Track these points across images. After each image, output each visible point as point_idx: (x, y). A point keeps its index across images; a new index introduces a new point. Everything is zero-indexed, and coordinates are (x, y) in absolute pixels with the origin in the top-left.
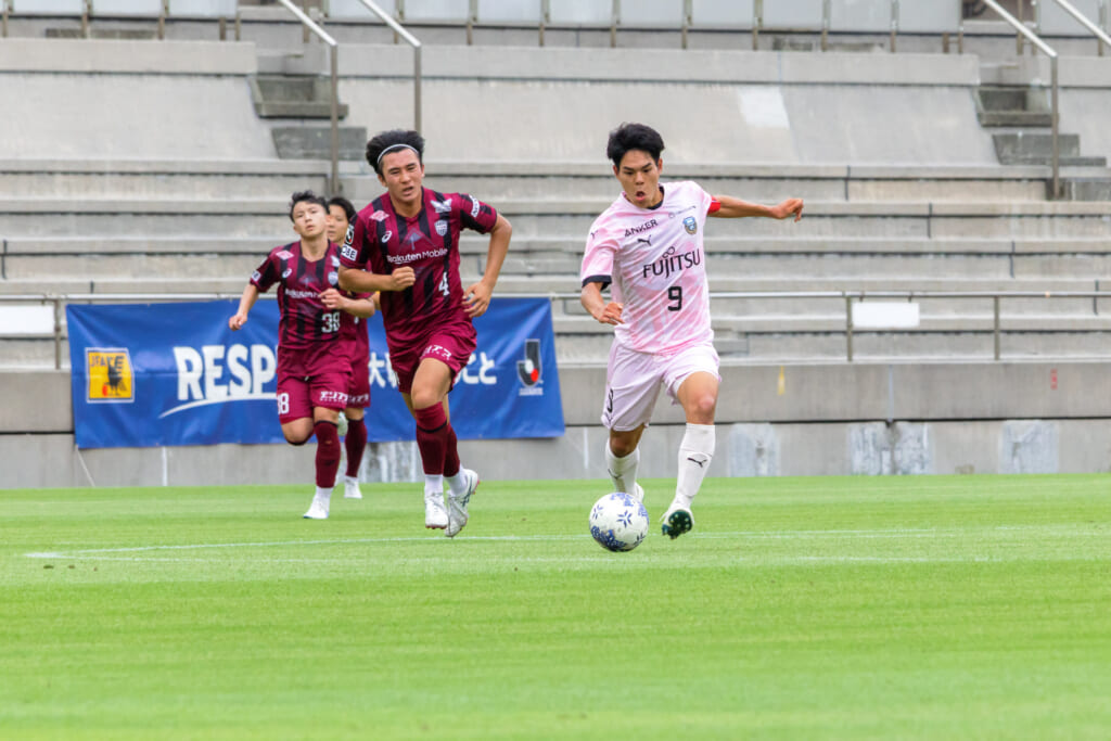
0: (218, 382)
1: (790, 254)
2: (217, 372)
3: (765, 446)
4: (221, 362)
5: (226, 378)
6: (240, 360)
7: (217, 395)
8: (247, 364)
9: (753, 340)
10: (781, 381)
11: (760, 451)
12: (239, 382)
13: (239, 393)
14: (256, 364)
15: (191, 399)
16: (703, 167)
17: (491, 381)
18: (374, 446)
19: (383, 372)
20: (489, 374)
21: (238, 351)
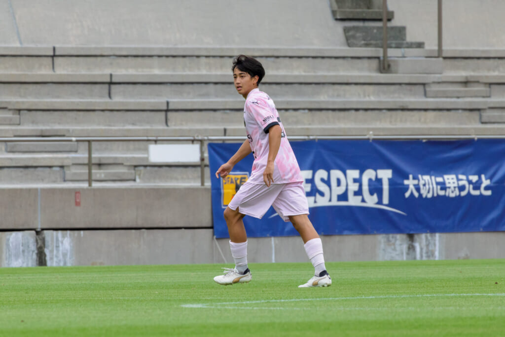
0: (308, 194)
2: (308, 188)
4: (311, 181)
5: (314, 192)
6: (322, 180)
8: (328, 182)
12: (322, 194)
13: (322, 202)
14: (334, 183)
17: (488, 193)
18: (411, 236)
19: (417, 187)
20: (487, 189)
21: (322, 174)
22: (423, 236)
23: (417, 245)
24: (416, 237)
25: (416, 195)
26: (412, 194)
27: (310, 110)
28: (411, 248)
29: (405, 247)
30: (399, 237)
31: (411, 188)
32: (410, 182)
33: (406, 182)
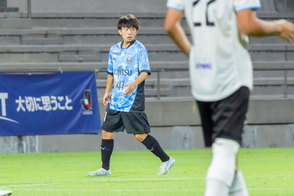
10: (194, 107)
17: (71, 108)
18: (20, 137)
19: (24, 105)
20: (69, 105)
22: (28, 137)
23: (24, 143)
24: (23, 138)
25: (24, 110)
26: (21, 109)
28: (20, 145)
29: (16, 144)
30: (12, 137)
31: (20, 105)
32: (19, 101)
33: (17, 101)
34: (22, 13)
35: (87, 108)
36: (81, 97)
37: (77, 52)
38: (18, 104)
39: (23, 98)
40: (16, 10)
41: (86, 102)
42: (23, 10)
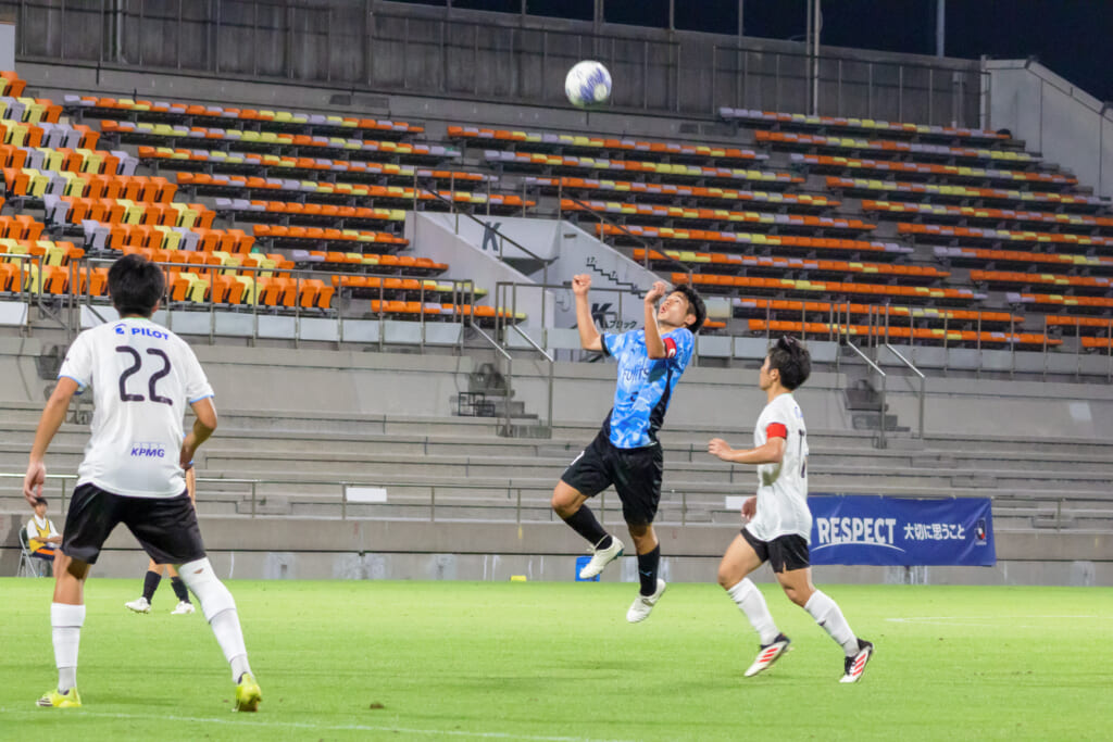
0: (837, 535)
1: (1094, 480)
2: (836, 530)
3: (1089, 573)
4: (838, 526)
5: (841, 533)
6: (847, 525)
7: (836, 541)
8: (850, 527)
9: (1081, 521)
10: (1097, 541)
11: (1086, 575)
12: (846, 535)
13: (847, 541)
14: (855, 527)
15: (825, 543)
16: (1053, 438)
17: (963, 538)
18: (908, 568)
19: (913, 532)
20: (962, 534)
21: (846, 520)
22: (916, 567)
23: (912, 574)
24: (911, 568)
25: (912, 537)
26: (909, 538)
27: (833, 474)
28: (908, 576)
29: (903, 575)
30: (899, 567)
31: (909, 533)
32: (908, 528)
33: (905, 528)
34: (913, 434)
35: (980, 538)
36: (975, 526)
37: (972, 477)
38: (906, 532)
39: (912, 525)
40: (907, 429)
41: (980, 531)
42: (915, 430)
